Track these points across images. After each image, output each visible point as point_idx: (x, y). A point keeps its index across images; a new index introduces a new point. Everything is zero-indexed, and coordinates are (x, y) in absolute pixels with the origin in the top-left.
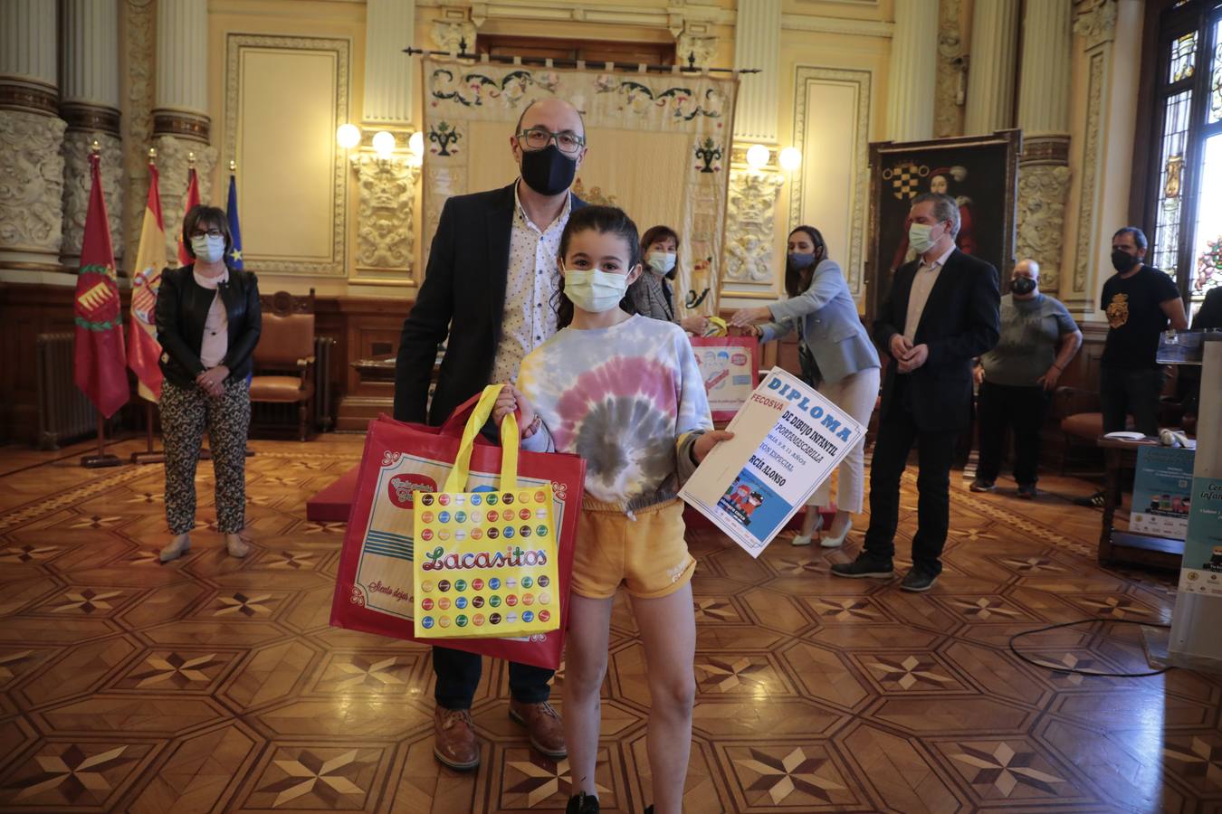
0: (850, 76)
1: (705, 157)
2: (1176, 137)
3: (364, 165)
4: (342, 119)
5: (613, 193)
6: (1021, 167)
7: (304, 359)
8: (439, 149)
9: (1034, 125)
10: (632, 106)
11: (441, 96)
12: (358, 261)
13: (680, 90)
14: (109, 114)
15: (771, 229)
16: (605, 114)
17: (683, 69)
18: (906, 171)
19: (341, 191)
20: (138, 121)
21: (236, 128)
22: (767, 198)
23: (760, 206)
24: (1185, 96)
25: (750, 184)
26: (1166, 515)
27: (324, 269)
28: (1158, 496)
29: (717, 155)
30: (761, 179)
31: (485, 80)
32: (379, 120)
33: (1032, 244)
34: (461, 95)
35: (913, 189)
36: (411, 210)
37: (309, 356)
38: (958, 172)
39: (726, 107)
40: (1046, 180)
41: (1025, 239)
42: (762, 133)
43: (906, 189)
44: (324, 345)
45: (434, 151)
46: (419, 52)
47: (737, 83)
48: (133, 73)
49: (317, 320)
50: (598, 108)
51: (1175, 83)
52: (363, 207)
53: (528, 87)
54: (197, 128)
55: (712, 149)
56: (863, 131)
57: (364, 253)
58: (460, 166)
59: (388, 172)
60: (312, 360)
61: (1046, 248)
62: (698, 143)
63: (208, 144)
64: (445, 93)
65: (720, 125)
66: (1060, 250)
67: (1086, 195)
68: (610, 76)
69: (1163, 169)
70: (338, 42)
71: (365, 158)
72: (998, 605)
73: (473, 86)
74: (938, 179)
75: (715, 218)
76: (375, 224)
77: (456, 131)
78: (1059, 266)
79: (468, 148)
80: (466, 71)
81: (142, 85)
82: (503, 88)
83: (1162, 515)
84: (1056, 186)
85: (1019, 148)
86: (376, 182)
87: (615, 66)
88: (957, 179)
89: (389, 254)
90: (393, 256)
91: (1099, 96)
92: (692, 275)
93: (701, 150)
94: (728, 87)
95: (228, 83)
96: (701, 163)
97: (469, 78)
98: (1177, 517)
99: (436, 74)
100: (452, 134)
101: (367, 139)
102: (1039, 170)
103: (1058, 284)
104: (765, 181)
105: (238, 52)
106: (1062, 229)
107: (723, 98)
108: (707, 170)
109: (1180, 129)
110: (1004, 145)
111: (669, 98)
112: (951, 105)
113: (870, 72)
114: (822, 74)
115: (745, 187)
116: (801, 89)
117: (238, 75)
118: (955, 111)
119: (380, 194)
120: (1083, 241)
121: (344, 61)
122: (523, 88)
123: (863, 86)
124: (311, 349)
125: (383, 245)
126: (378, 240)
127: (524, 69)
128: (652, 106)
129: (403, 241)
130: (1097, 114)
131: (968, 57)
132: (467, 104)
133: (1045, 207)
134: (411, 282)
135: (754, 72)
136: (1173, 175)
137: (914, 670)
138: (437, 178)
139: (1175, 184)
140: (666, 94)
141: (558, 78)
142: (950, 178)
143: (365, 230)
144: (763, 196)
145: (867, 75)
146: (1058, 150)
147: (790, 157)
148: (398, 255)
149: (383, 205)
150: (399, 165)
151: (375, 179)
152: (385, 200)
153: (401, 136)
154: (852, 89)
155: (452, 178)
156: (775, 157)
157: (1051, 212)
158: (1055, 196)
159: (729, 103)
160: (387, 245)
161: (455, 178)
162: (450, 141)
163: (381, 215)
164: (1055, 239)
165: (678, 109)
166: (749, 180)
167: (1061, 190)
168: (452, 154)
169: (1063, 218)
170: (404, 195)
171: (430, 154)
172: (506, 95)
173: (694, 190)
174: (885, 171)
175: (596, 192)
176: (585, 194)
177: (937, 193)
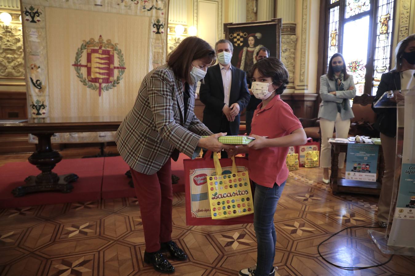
1: (157, 27)
2: (334, 23)
5: (117, 42)
6: (282, 35)
8: (30, 19)
10: (124, 3)
16: (111, 7)
18: (238, 35)
24: (337, 9)
25: (177, 41)
26: (360, 172)
28: (356, 164)
29: (162, 26)
32: (3, 7)
35: (241, 42)
38: (258, 35)
39: (165, 6)
40: (288, 40)
42: (181, 21)
43: (239, 42)
45: (27, 20)
50: (108, 4)
51: (333, 3)
55: (160, 24)
56: (220, 22)
57: (1, 70)
58: (42, 28)
59: (9, 32)
61: (289, 66)
62: (154, 21)
65: (163, 14)
66: (294, 66)
67: (303, 46)
69: (330, 36)
72: (303, 225)
74: (251, 38)
75: (162, 53)
76: (5, 57)
77: (39, 11)
78: (294, 73)
79: (45, 19)
83: (358, 172)
84: (292, 42)
85: (281, 26)
86: (4, 37)
88: (258, 38)
89: (13, 71)
90: (15, 72)
91: (307, 8)
93: (155, 24)
96: (155, 30)
98: (364, 172)
100: (37, 12)
102: (286, 37)
103: (294, 80)
106: (294, 59)
107: (164, 2)
108: (158, 33)
109: (335, 21)
110: (275, 25)
111: (140, 1)
112: (252, 13)
115: (175, 42)
116: (196, 4)
118: (253, 15)
119: (6, 43)
120: (303, 63)
123: (219, 4)
125: (10, 67)
126: (7, 64)
128: (132, 4)
129: (20, 65)
130: (306, 15)
133: (288, 50)
134: (25, 84)
136: (333, 38)
138: (31, 33)
139: (334, 41)
142: (255, 38)
143: (0, 59)
146: (292, 29)
148: (18, 71)
149: (8, 48)
150: (15, 29)
151: (4, 35)
152: (9, 45)
153: (15, 15)
154: (215, 4)
155: (39, 33)
156: (186, 30)
157: (290, 52)
158: (292, 46)
159: (166, 4)
160: (12, 66)
161: (40, 34)
162: (36, 16)
163: (7, 52)
164: (292, 63)
165: (144, 6)
166: (176, 39)
167: (294, 44)
168: (37, 22)
169: (295, 55)
170: (19, 43)
171: (26, 22)
173: (153, 41)
174: (230, 35)
175: (109, 41)
176: (104, 43)
177: (251, 43)
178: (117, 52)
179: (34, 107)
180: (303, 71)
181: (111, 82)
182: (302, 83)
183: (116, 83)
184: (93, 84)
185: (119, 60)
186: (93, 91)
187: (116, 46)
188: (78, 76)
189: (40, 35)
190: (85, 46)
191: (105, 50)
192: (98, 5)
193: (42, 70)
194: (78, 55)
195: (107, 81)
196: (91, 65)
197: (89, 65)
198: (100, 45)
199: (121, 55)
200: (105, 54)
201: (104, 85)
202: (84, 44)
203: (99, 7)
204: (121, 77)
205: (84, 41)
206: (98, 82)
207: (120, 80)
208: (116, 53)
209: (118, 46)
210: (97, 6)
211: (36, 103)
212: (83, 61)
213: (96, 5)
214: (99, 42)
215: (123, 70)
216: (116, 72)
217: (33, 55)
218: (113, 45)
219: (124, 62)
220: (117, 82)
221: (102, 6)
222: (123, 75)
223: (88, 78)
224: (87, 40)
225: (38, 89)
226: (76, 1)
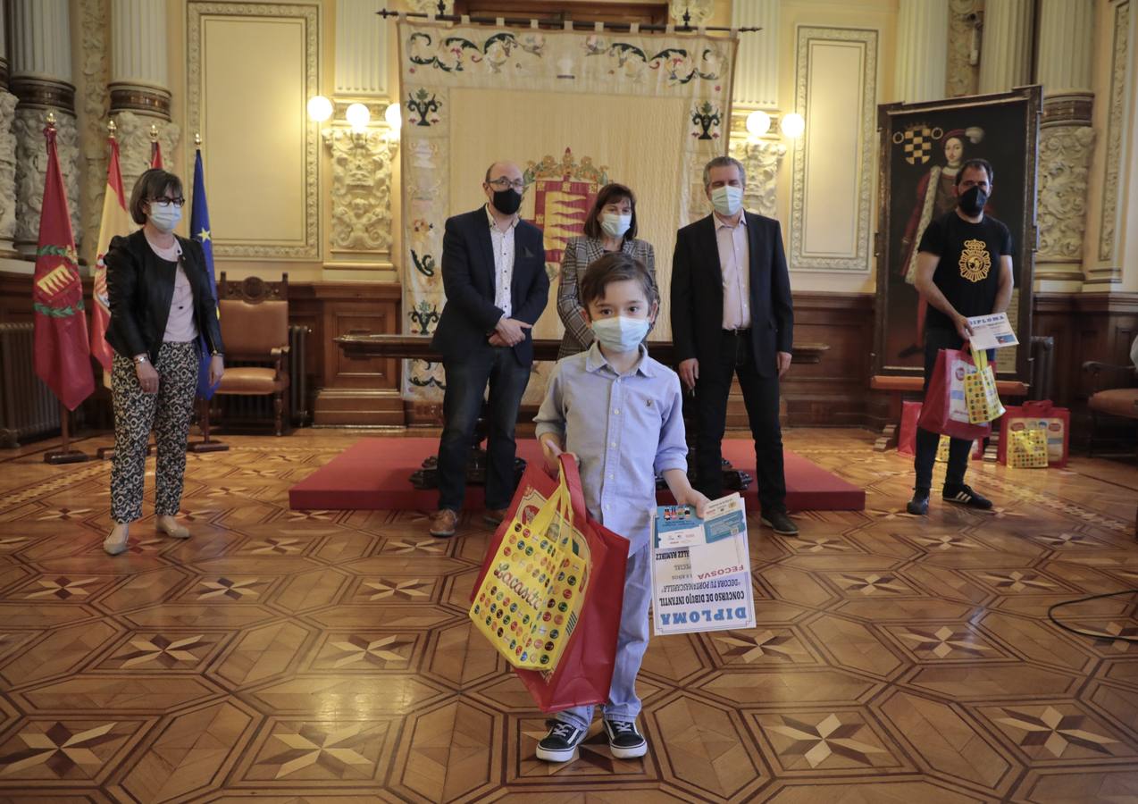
0: (855, 36)
1: (703, 122)
3: (337, 140)
4: (312, 91)
5: (605, 163)
6: (1041, 129)
7: (279, 347)
8: (418, 118)
9: (1056, 81)
10: (624, 69)
11: (419, 61)
12: (333, 244)
13: (674, 51)
14: (62, 89)
15: (773, 202)
16: (595, 78)
17: (677, 29)
18: (918, 134)
19: (313, 168)
20: (94, 97)
21: (199, 104)
22: (767, 169)
23: (761, 177)
25: (750, 153)
27: (297, 252)
29: (715, 121)
30: (761, 149)
31: (466, 44)
32: (353, 91)
33: (1054, 212)
34: (440, 60)
35: (925, 153)
36: (388, 187)
37: (283, 345)
38: (974, 133)
39: (724, 68)
40: (1068, 142)
41: (1046, 206)
42: (762, 98)
43: (918, 154)
44: (298, 334)
45: (413, 121)
46: (395, 14)
47: (736, 42)
48: (86, 45)
49: (291, 308)
50: (588, 72)
52: (337, 185)
53: (512, 50)
54: (157, 103)
55: (710, 114)
56: (869, 96)
57: (339, 234)
58: (441, 137)
59: (362, 147)
60: (286, 349)
61: (1068, 216)
62: (695, 108)
63: (169, 121)
64: (424, 57)
65: (718, 89)
66: (1084, 218)
67: (1113, 156)
68: (600, 37)
70: (305, 8)
71: (338, 133)
72: (1032, 578)
73: (453, 50)
74: (953, 142)
76: (350, 203)
77: (436, 100)
78: (1083, 234)
79: (449, 118)
80: (445, 34)
81: (96, 58)
82: (486, 52)
84: (1079, 148)
85: (1040, 105)
86: (350, 158)
87: (605, 26)
88: (973, 140)
89: (366, 235)
90: (370, 237)
91: (1125, 50)
93: (698, 116)
94: (726, 47)
95: (189, 56)
96: (698, 129)
97: (448, 42)
99: (413, 37)
100: (432, 103)
101: (340, 111)
102: (1060, 132)
103: (1082, 253)
104: (766, 150)
105: (199, 21)
106: (1085, 194)
107: (722, 59)
108: (705, 136)
110: (1024, 103)
111: (663, 60)
112: (964, 66)
113: (876, 31)
114: (826, 34)
115: (745, 157)
116: (803, 51)
117: (200, 47)
118: (969, 72)
119: (354, 172)
120: (1108, 205)
121: (312, 29)
122: (507, 52)
123: (869, 47)
124: (284, 337)
125: (359, 226)
126: (354, 220)
127: (507, 31)
128: (645, 69)
129: (381, 221)
130: (1124, 68)
131: (982, 13)
132: (448, 70)
133: (1067, 171)
134: (390, 265)
135: (753, 30)
137: (949, 639)
138: (418, 149)
140: (659, 56)
141: (544, 40)
142: (965, 141)
143: (339, 210)
144: (764, 166)
145: (873, 35)
146: (1082, 109)
147: (792, 124)
148: (376, 236)
149: (359, 183)
150: (375, 139)
151: (350, 155)
152: (360, 177)
153: (376, 108)
154: (858, 50)
155: (433, 150)
156: (776, 124)
157: (1074, 176)
158: (1078, 159)
159: (727, 64)
160: (364, 225)
161: (436, 150)
162: (429, 110)
163: (356, 194)
164: (1078, 206)
165: (673, 72)
166: (749, 149)
167: (1084, 152)
168: (432, 123)
169: (1087, 183)
170: (381, 171)
171: (408, 124)
172: (489, 59)
173: (691, 158)
174: (895, 135)
175: (587, 162)
176: (576, 165)
177: (952, 156)
179: (416, 317)
180: (1109, 230)
182: (1104, 262)
184: (546, 264)
187: (602, 172)
189: (436, 154)
190: (533, 174)
191: (578, 183)
192: (565, 77)
193: (436, 233)
196: (544, 219)
197: (538, 219)
198: (565, 171)
200: (578, 194)
202: (530, 170)
203: (568, 81)
205: (530, 162)
206: (557, 260)
209: (607, 172)
210: (563, 80)
211: (421, 309)
212: (527, 211)
213: (560, 77)
214: (565, 164)
217: (421, 199)
218: (596, 171)
221: (573, 77)
224: (538, 161)
225: (426, 277)
226: (516, 70)
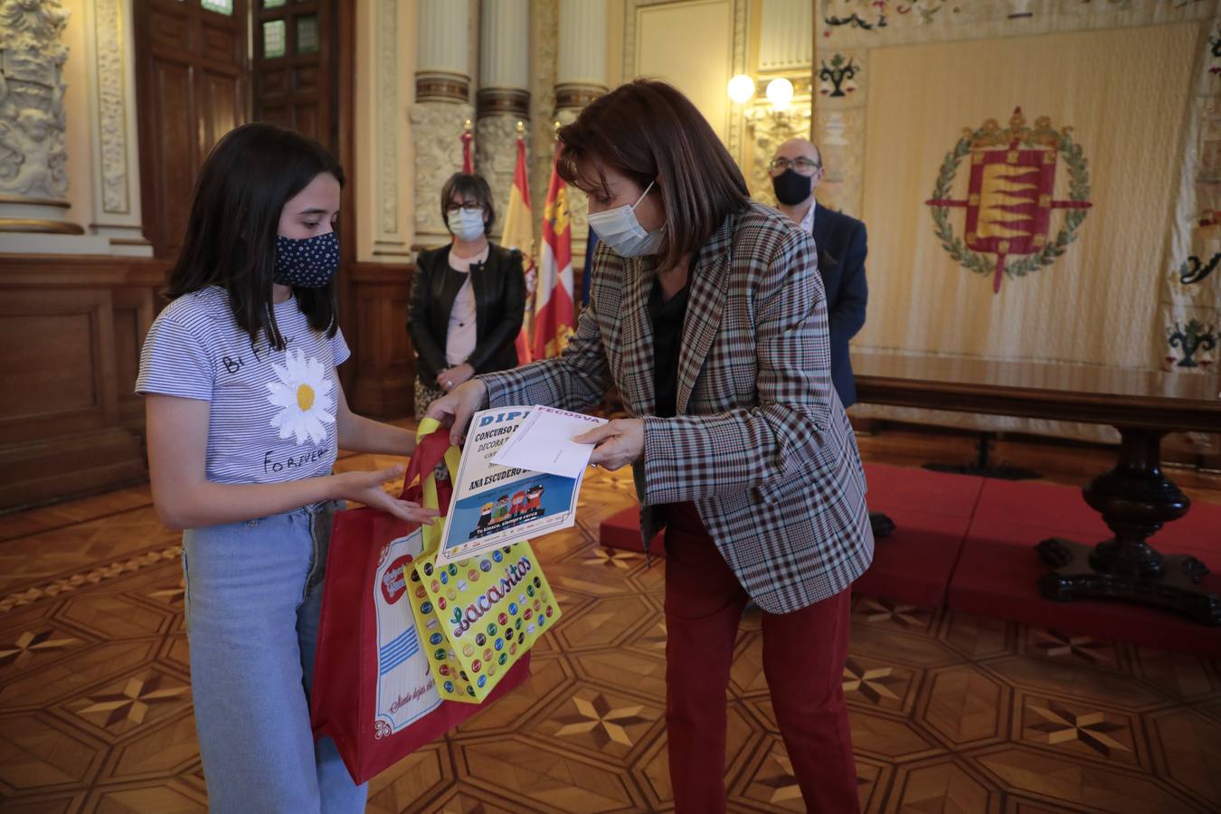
3: (760, 120)
4: (739, 69)
8: (832, 88)
11: (835, 22)
14: (520, 96)
16: (1061, 12)
20: (545, 100)
32: (777, 66)
34: (861, 17)
45: (824, 92)
48: (542, 53)
52: (757, 168)
58: (857, 108)
59: (784, 125)
62: (1218, 32)
64: (840, 17)
71: (761, 113)
73: (875, 3)
77: (853, 64)
79: (867, 84)
92: (1195, 233)
93: (1220, 43)
95: (625, 51)
96: (1219, 62)
100: (849, 69)
101: (762, 90)
105: (635, 14)
117: (635, 38)
132: (868, 27)
138: (828, 125)
150: (797, 116)
151: (771, 135)
155: (847, 123)
161: (850, 124)
162: (845, 77)
168: (847, 93)
171: (820, 97)
172: (919, 8)
173: (1205, 106)
175: (1044, 124)
176: (1028, 129)
178: (1066, 154)
181: (1037, 250)
183: (1052, 253)
184: (980, 255)
185: (1069, 178)
186: (976, 277)
187: (1066, 135)
188: (938, 234)
189: (851, 127)
190: (969, 144)
191: (1029, 152)
192: (1019, 16)
194: (946, 172)
195: (1023, 246)
196: (979, 200)
197: (973, 200)
198: (1012, 137)
199: (1079, 162)
200: (1027, 165)
201: (1011, 259)
202: (966, 139)
203: (1022, 21)
204: (1073, 234)
205: (966, 130)
206: (995, 250)
207: (1066, 243)
208: (1064, 157)
209: (1072, 134)
210: (1015, 21)
212: (958, 189)
213: (1012, 17)
214: (1012, 129)
215: (1081, 210)
216: (1056, 217)
218: (1055, 134)
219: (1089, 184)
220: (1058, 248)
221: (1030, 15)
222: (1081, 229)
223: (966, 239)
224: (976, 127)
226: (953, 17)
